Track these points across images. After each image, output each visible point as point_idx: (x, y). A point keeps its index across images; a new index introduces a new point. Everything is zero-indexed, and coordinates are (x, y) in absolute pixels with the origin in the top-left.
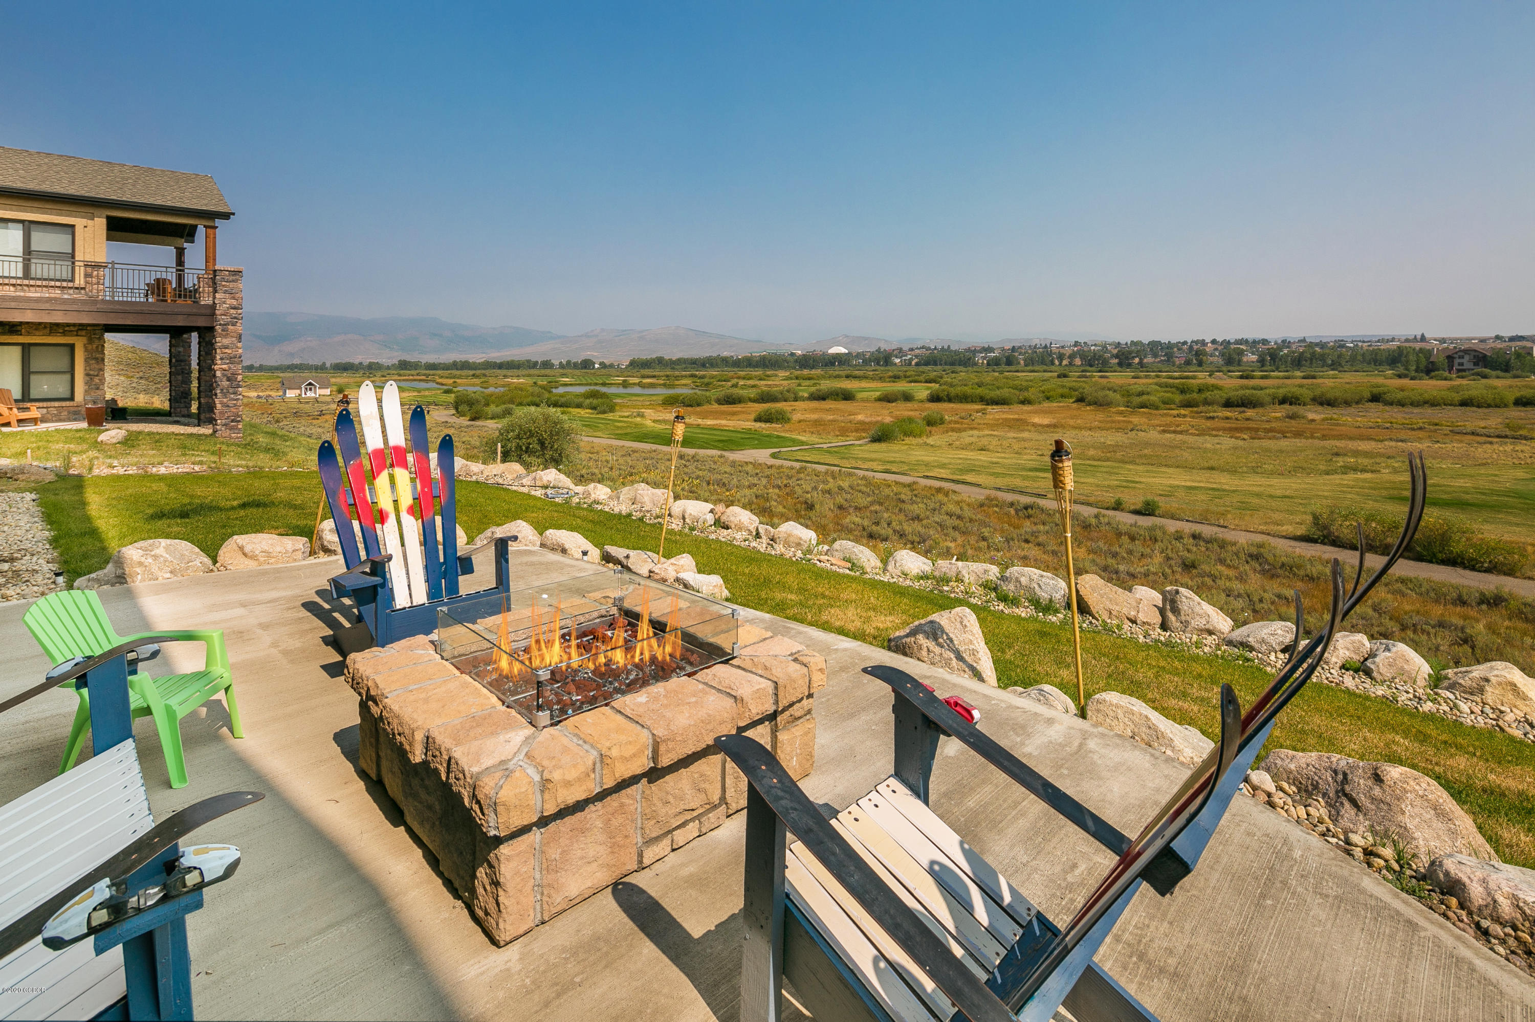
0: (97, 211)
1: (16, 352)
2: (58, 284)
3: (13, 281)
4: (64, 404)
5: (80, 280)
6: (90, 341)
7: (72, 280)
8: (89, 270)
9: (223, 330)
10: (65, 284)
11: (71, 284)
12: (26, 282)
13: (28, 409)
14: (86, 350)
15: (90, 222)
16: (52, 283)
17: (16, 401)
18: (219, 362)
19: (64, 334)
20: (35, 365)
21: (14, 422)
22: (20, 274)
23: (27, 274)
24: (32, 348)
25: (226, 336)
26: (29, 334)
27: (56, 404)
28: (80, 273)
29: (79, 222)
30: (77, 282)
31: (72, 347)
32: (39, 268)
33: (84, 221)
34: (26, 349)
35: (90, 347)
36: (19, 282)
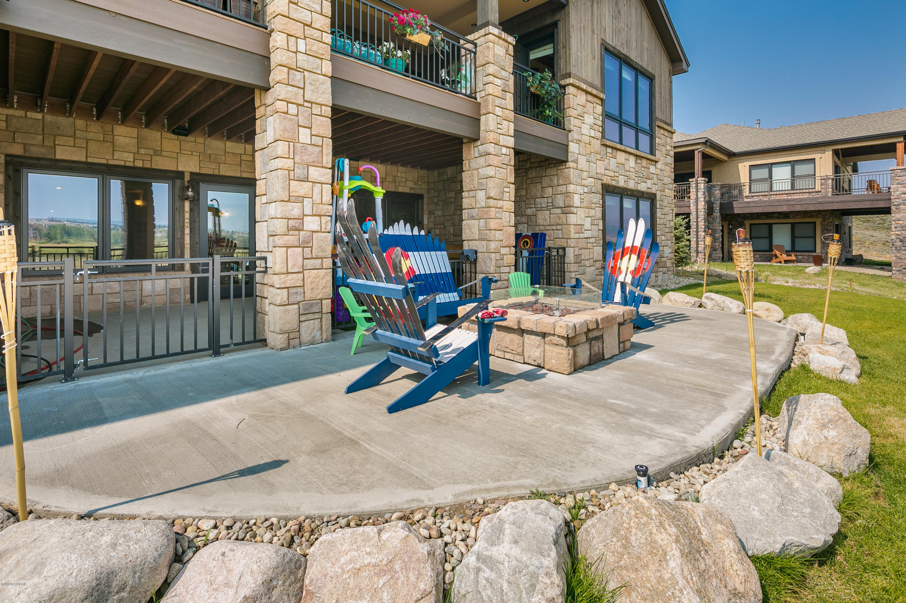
0: (826, 148)
1: (788, 227)
2: (807, 191)
3: (787, 192)
4: (810, 254)
5: (818, 188)
6: (824, 220)
7: (814, 188)
8: (823, 181)
9: (897, 209)
10: (810, 191)
11: (813, 190)
12: (792, 192)
13: (791, 255)
14: (822, 225)
15: (823, 155)
16: (804, 191)
17: (787, 251)
18: (894, 229)
19: (811, 217)
20: (797, 234)
21: (783, 262)
22: (790, 188)
23: (793, 188)
24: (796, 225)
25: (898, 213)
26: (794, 218)
27: (807, 254)
28: (818, 183)
29: (817, 156)
30: (817, 188)
31: (815, 223)
32: (799, 184)
33: (820, 155)
34: (793, 225)
35: (824, 223)
36: (789, 192)
